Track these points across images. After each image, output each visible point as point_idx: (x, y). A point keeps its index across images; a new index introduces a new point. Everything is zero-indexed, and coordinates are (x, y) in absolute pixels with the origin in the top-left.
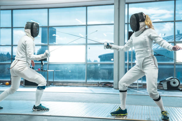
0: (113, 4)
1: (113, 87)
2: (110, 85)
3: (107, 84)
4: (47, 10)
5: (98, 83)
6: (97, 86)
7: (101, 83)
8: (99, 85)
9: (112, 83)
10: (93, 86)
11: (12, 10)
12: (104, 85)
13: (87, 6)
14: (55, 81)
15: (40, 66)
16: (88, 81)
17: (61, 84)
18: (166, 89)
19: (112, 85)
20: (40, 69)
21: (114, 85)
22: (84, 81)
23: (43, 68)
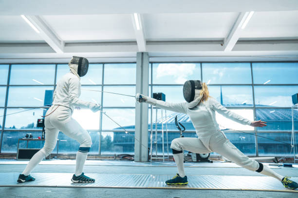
0: (135, 63)
1: (133, 160)
2: (129, 158)
3: (125, 156)
4: (55, 65)
5: (115, 155)
6: (114, 159)
7: (118, 155)
8: (116, 158)
9: (133, 156)
10: (109, 159)
11: (10, 64)
12: (123, 157)
13: (104, 63)
14: (59, 153)
15: (41, 134)
16: (102, 153)
17: (67, 157)
18: (196, 160)
19: (132, 158)
20: (41, 137)
21: (135, 158)
22: (97, 153)
23: (44, 136)
